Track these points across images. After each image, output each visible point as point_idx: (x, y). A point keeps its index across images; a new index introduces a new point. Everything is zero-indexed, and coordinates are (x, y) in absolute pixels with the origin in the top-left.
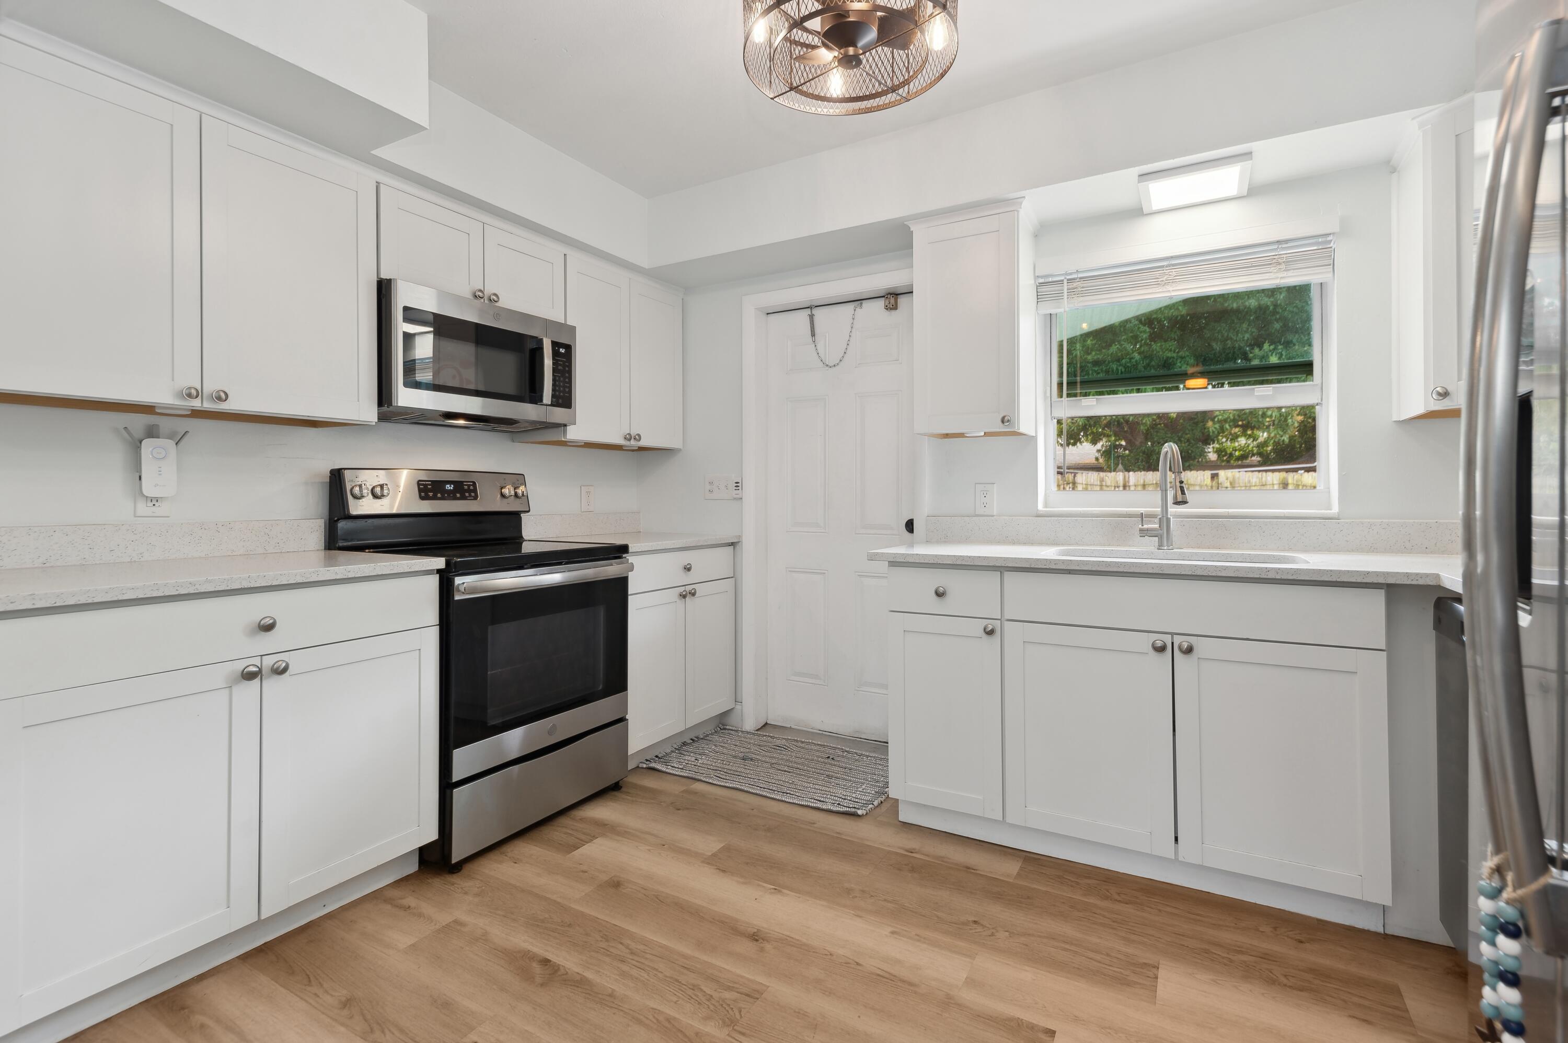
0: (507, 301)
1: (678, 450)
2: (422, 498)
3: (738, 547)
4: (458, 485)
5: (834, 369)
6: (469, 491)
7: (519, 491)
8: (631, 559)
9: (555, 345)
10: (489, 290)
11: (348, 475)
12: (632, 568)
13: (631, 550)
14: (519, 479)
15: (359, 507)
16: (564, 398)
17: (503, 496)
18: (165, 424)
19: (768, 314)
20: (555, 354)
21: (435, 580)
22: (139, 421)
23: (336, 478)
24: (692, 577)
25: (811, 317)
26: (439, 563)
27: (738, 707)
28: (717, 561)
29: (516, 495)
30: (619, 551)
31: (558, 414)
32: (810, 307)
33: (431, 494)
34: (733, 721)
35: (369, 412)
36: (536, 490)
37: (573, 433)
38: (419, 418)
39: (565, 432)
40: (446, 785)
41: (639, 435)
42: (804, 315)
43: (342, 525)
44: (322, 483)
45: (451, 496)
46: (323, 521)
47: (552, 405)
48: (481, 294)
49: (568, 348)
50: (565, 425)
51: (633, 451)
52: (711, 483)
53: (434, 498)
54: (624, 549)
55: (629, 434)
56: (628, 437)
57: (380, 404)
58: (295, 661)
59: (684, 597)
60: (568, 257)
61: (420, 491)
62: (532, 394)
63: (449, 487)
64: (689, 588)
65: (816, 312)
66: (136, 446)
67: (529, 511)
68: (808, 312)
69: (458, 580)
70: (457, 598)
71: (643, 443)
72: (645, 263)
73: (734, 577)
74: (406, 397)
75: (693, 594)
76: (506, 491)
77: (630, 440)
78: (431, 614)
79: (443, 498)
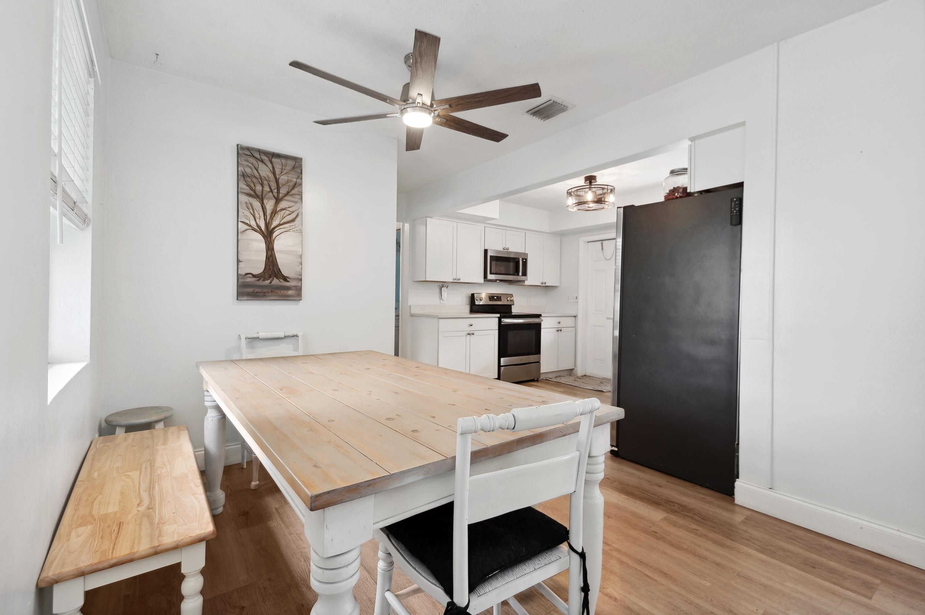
0: (511, 250)
1: (558, 286)
2: (490, 301)
3: (577, 317)
4: (497, 297)
5: (608, 261)
6: (500, 299)
7: (512, 299)
8: (542, 318)
9: (523, 259)
10: (507, 247)
11: (475, 295)
12: (542, 321)
13: (542, 316)
14: (511, 295)
15: (477, 303)
16: (525, 274)
17: (508, 300)
18: (445, 284)
19: (588, 242)
20: (523, 261)
21: (497, 319)
22: (441, 284)
23: (473, 295)
24: (560, 325)
25: (602, 244)
26: (498, 315)
27: (576, 368)
28: (569, 322)
29: (511, 300)
30: (539, 316)
31: (523, 278)
32: (602, 241)
33: (491, 300)
34: (574, 372)
35: (482, 280)
36: (516, 299)
37: (526, 283)
38: (491, 281)
39: (524, 282)
40: (499, 366)
41: (545, 282)
42: (600, 243)
43: (474, 307)
44: (469, 297)
45: (495, 300)
46: (469, 306)
47: (522, 276)
48: (505, 249)
49: (526, 259)
50: (524, 281)
51: (544, 286)
52: (568, 297)
53: (492, 301)
54: (540, 315)
55: (543, 282)
56: (542, 283)
57: (484, 278)
58: (476, 333)
59: (558, 331)
60: (526, 233)
61: (489, 299)
62: (516, 272)
63: (495, 298)
64: (559, 329)
65: (604, 242)
66: (441, 289)
67: (514, 305)
68: (601, 242)
69: (502, 320)
70: (502, 324)
71: (546, 285)
72: (548, 231)
73: (575, 327)
74: (490, 277)
75: (561, 331)
76: (508, 299)
77: (543, 284)
78: (496, 327)
79: (494, 301)
